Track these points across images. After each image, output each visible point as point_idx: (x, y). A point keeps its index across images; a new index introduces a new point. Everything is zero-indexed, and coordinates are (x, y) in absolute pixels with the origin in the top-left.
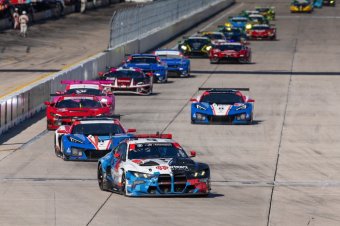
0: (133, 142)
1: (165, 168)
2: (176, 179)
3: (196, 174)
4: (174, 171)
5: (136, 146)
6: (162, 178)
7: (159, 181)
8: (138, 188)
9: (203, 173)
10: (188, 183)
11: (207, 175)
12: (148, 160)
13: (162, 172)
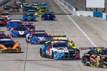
0: (53, 42)
1: (67, 50)
2: (70, 54)
3: (76, 52)
4: (69, 51)
5: (55, 43)
6: (66, 53)
7: (65, 54)
8: (58, 57)
9: (78, 52)
10: (74, 55)
11: (79, 52)
12: (60, 48)
13: (66, 52)
